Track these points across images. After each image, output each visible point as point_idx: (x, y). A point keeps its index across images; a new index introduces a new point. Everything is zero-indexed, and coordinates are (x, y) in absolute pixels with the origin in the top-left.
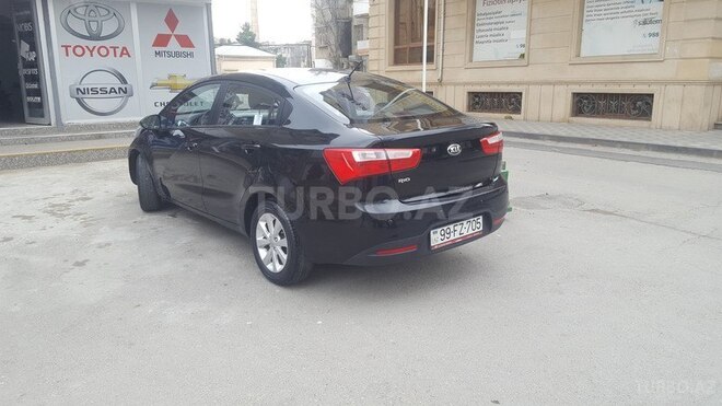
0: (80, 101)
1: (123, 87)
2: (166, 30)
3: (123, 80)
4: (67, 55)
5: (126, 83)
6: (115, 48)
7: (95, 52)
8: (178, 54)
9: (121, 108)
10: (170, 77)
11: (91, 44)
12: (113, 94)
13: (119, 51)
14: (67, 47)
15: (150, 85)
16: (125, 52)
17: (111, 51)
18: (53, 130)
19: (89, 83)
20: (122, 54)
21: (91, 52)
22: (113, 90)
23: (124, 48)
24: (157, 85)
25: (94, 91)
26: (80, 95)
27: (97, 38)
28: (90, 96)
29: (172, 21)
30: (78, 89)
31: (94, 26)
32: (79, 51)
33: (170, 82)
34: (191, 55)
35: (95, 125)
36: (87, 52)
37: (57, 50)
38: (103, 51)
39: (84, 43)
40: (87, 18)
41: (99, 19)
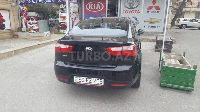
1: (136, 21)
2: (152, 5)
3: (136, 19)
4: (124, 13)
5: (137, 20)
6: (136, 11)
7: (131, 12)
8: (154, 12)
10: (150, 19)
11: (130, 10)
13: (137, 12)
14: (124, 11)
15: (144, 21)
16: (139, 12)
17: (135, 11)
20: (138, 12)
21: (130, 12)
23: (139, 11)
24: (146, 21)
29: (154, 2)
31: (132, 5)
32: (127, 12)
33: (150, 20)
34: (159, 12)
36: (129, 12)
37: (122, 12)
38: (133, 12)
39: (128, 10)
40: (130, 3)
41: (133, 3)
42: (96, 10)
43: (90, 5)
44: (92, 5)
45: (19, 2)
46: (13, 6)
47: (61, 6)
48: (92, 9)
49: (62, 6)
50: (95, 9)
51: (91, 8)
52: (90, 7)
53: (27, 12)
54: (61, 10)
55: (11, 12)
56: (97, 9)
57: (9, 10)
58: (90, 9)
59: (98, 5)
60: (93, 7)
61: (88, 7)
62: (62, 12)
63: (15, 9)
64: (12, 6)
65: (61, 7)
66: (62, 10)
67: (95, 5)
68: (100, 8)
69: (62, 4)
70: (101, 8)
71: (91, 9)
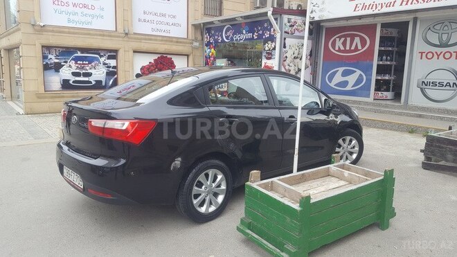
0: (422, 90)
4: (421, 58)
7: (441, 56)
9: (451, 98)
11: (439, 50)
12: (448, 88)
14: (422, 53)
17: (454, 55)
18: (401, 107)
19: (431, 78)
21: (438, 56)
22: (448, 84)
25: (434, 84)
26: (423, 86)
27: (446, 45)
28: (430, 87)
30: (423, 82)
31: (445, 37)
32: (430, 56)
35: (428, 108)
36: (436, 56)
37: (416, 55)
38: (448, 55)
39: (434, 49)
40: (441, 32)
41: (450, 31)
42: (350, 51)
43: (338, 39)
44: (343, 39)
45: (206, 39)
46: (196, 48)
47: (267, 44)
48: (342, 48)
49: (270, 45)
50: (348, 48)
51: (339, 47)
52: (339, 44)
53: (215, 59)
54: (267, 53)
55: (191, 58)
56: (353, 48)
57: (188, 56)
58: (337, 48)
59: (357, 40)
60: (344, 44)
61: (334, 45)
62: (268, 58)
63: (198, 53)
64: (194, 48)
65: (267, 49)
66: (269, 54)
67: (349, 39)
68: (360, 47)
69: (269, 42)
70: (363, 46)
71: (339, 50)
